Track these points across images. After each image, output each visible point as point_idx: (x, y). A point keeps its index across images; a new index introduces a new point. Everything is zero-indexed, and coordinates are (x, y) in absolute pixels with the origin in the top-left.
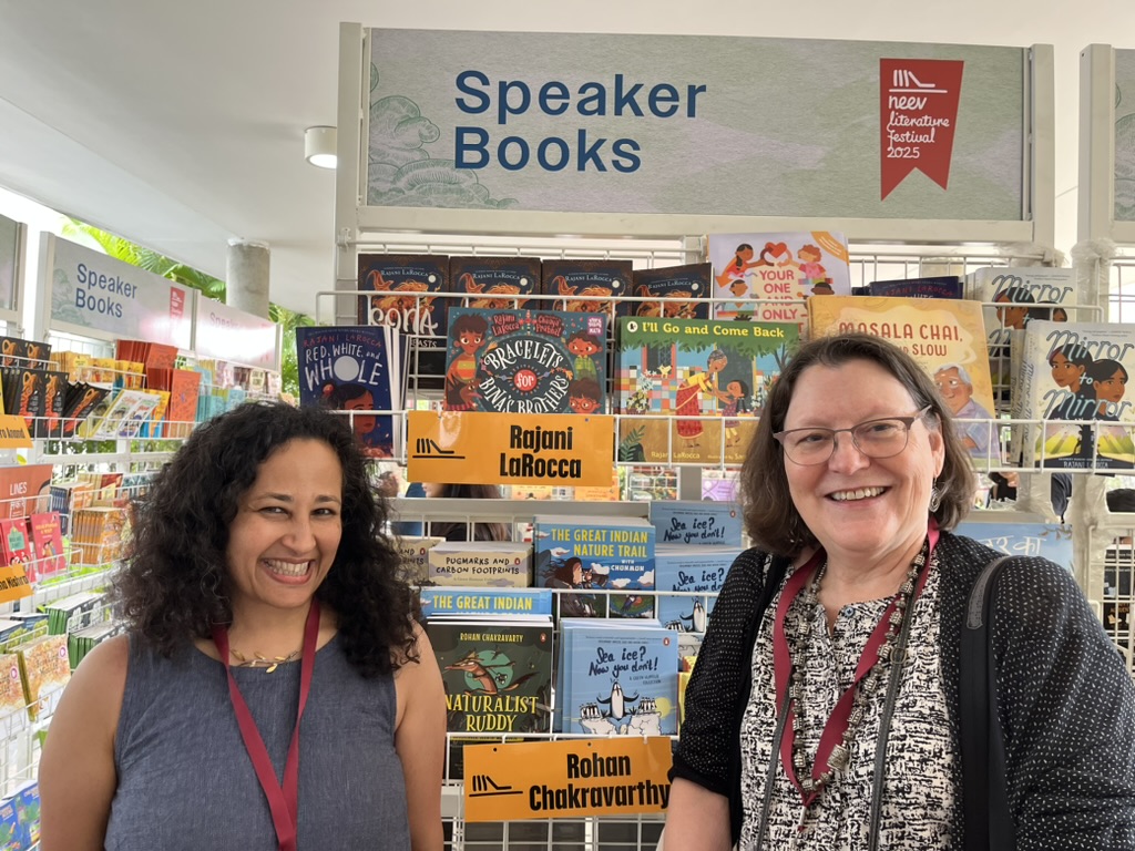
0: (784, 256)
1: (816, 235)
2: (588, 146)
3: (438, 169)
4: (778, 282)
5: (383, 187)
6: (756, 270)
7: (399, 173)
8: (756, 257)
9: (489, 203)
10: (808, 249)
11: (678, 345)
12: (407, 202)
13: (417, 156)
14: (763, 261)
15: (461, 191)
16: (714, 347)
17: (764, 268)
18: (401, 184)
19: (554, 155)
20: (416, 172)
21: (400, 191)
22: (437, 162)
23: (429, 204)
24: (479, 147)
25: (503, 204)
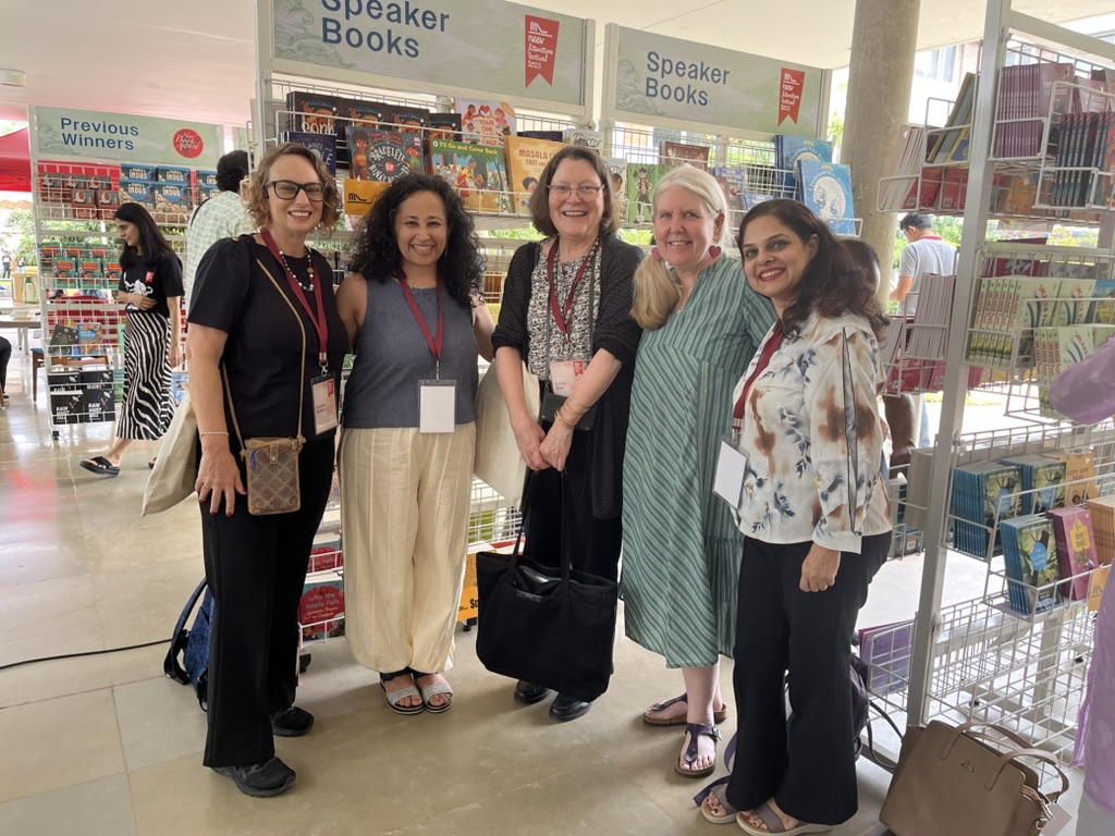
0: (488, 114)
1: (502, 104)
2: (393, 40)
3: (314, 41)
4: (487, 126)
5: (284, 47)
6: (477, 119)
7: (292, 40)
8: (477, 113)
9: (343, 65)
10: (499, 110)
11: (455, 154)
12: (297, 58)
13: (302, 31)
14: (480, 115)
15: (327, 56)
16: (470, 157)
17: (481, 118)
18: (294, 47)
19: (375, 41)
20: (302, 41)
21: (293, 51)
22: (313, 37)
23: (309, 61)
24: (336, 31)
25: (350, 66)
